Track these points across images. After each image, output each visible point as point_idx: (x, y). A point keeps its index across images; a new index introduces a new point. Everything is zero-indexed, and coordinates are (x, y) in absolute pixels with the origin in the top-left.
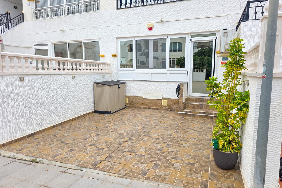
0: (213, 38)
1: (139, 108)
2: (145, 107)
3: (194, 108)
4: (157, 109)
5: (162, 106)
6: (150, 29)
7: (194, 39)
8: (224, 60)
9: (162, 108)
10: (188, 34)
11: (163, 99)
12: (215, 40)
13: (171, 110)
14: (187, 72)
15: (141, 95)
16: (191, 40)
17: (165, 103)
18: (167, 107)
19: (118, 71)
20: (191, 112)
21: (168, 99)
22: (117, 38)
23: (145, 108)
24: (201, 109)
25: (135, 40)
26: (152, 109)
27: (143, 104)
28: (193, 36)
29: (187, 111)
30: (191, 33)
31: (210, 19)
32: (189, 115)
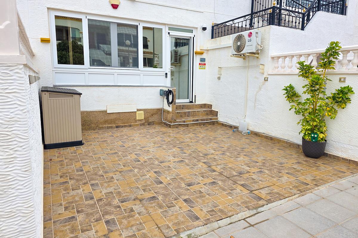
0: (191, 35)
1: (100, 128)
2: (111, 125)
3: (181, 116)
4: (130, 126)
5: (136, 121)
6: (115, 7)
7: (173, 33)
8: (202, 61)
9: (137, 123)
10: (165, 24)
11: (138, 110)
12: (193, 37)
13: (149, 124)
14: (166, 74)
15: (103, 109)
16: (169, 33)
17: (140, 116)
18: (144, 121)
19: (53, 70)
20: (184, 122)
21: (145, 110)
22: (48, 8)
23: (111, 127)
24: (188, 116)
25: (87, 18)
26: (122, 127)
27: (106, 122)
28: (170, 29)
29: (180, 121)
30: (168, 24)
31: (189, 11)
32: (183, 125)
